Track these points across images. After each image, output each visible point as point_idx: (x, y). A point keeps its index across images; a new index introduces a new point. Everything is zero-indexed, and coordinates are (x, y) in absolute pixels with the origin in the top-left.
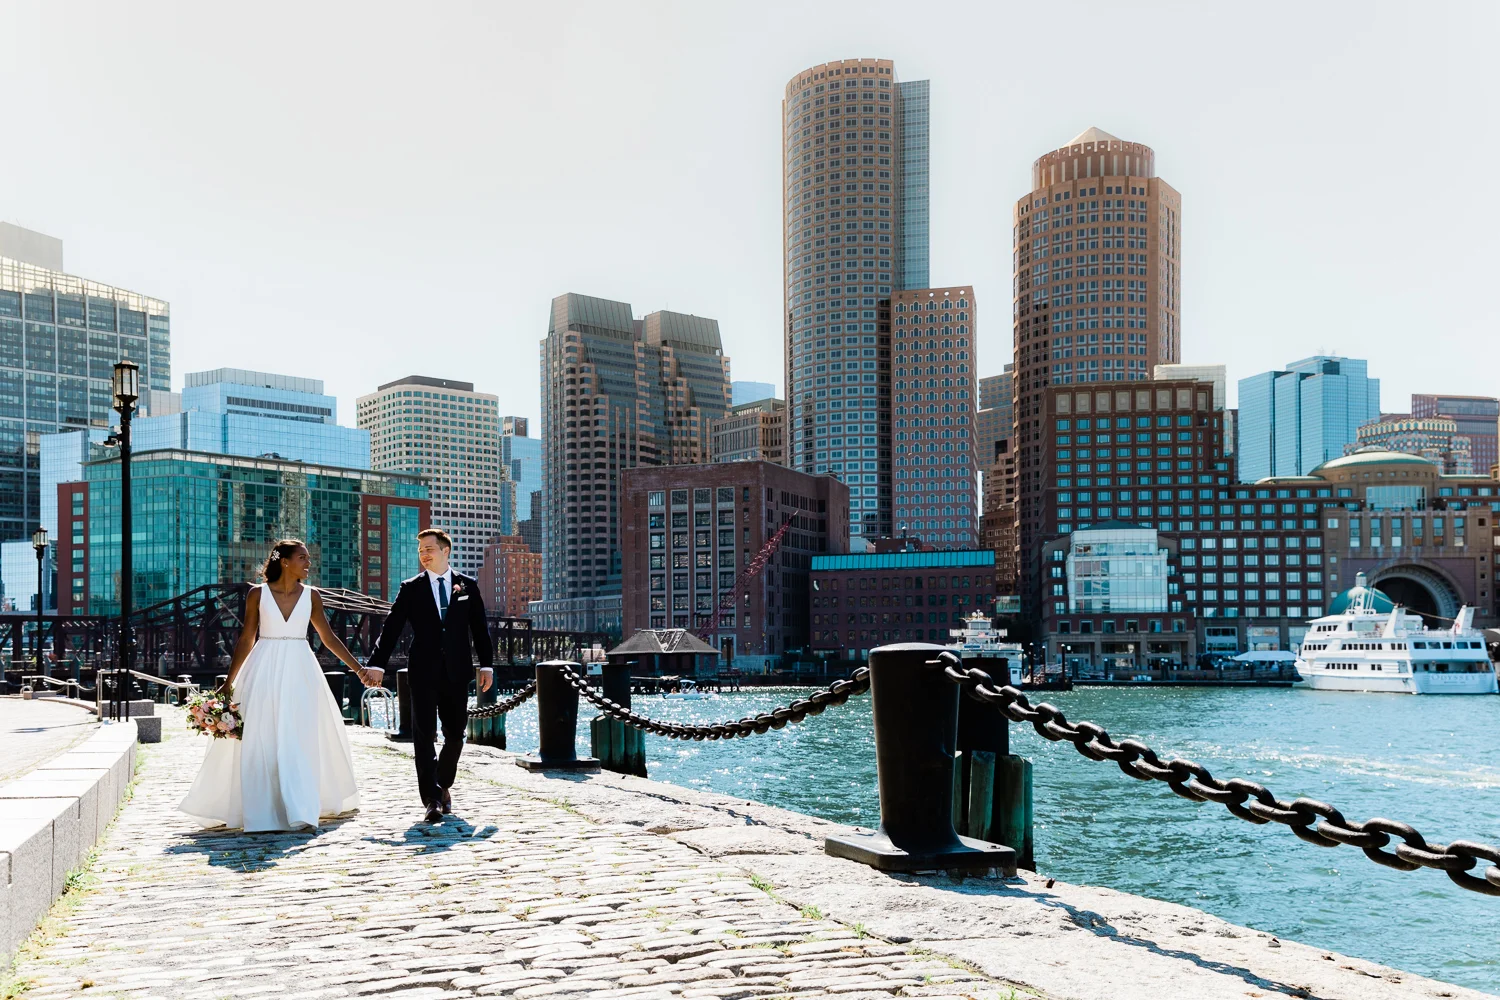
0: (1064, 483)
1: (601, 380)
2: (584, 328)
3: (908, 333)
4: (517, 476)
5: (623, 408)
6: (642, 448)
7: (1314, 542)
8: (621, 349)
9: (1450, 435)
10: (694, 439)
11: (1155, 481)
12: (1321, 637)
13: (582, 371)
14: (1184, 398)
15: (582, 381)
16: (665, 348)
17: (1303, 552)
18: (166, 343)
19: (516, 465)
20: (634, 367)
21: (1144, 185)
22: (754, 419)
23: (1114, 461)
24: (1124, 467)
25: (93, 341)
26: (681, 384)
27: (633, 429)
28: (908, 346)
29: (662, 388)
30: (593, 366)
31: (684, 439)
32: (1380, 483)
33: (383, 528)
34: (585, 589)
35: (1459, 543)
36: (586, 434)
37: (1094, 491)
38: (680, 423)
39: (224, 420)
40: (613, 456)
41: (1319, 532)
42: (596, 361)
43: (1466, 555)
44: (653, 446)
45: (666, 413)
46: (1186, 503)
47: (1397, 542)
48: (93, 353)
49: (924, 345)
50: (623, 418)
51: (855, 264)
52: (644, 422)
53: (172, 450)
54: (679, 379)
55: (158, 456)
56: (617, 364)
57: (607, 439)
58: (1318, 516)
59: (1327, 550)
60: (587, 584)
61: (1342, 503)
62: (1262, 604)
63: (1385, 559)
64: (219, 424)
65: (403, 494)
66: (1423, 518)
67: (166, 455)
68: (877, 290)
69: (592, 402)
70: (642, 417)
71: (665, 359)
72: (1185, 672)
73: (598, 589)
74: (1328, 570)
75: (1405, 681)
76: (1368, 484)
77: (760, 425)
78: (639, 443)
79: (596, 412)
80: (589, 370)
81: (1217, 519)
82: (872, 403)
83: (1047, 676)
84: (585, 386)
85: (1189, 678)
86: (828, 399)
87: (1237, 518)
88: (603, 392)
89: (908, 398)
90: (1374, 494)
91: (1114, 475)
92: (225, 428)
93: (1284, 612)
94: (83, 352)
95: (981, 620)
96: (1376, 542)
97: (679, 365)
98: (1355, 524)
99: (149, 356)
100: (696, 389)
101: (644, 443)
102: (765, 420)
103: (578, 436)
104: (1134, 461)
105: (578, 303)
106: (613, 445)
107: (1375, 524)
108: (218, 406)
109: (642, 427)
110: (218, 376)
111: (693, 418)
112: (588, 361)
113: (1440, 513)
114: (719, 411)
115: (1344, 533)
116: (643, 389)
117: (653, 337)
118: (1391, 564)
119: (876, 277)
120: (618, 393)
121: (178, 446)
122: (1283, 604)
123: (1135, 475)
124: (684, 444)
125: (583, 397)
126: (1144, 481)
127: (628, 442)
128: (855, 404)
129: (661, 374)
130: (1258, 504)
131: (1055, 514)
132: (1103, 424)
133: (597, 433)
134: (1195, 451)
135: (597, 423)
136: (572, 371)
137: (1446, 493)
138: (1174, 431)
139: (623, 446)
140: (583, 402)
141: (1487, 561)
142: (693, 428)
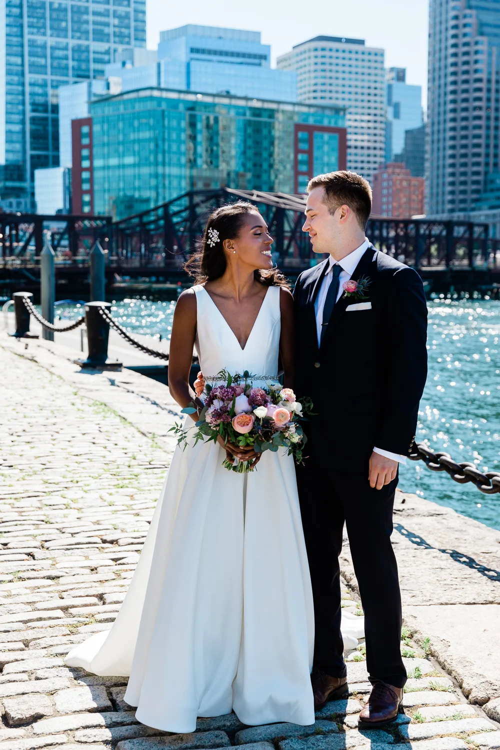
1: (482, 25)
4: (397, 115)
5: (499, 47)
13: (465, 16)
15: (465, 26)
18: (144, 12)
19: (397, 107)
25: (95, 13)
30: (474, 12)
33: (310, 152)
34: (462, 206)
36: (466, 72)
39: (188, 66)
42: (477, 8)
48: (94, 23)
50: (499, 56)
53: (152, 88)
55: (143, 94)
57: (484, 76)
60: (463, 201)
64: (183, 70)
65: (326, 123)
67: (147, 93)
69: (473, 44)
73: (473, 205)
79: (476, 52)
80: (471, 16)
84: (467, 30)
88: (482, 34)
92: (188, 73)
94: (87, 22)
99: (133, 24)
103: (460, 74)
106: (489, 81)
108: (183, 55)
110: (184, 30)
112: (470, 7)
120: (495, 35)
121: (154, 83)
125: (465, 39)
133: (476, 71)
135: (476, 62)
136: (456, 18)
140: (466, 44)
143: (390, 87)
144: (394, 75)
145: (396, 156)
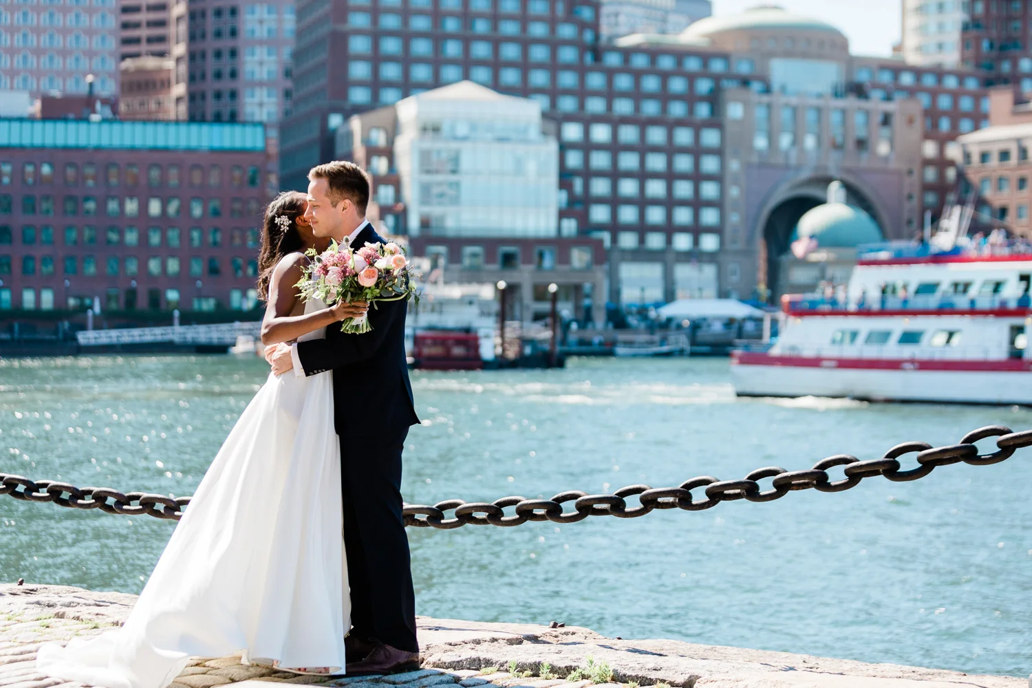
0: (360, 20)
7: (711, 138)
11: (496, 28)
17: (697, 151)
32: (788, 54)
35: (884, 148)
37: (406, 36)
41: (716, 121)
43: (892, 166)
46: (540, 65)
47: (810, 142)
58: (715, 99)
59: (728, 151)
61: (745, 82)
62: (642, 229)
63: (798, 168)
66: (844, 112)
72: (588, 334)
74: (728, 180)
76: (772, 55)
81: (582, 93)
85: (597, 343)
87: (610, 94)
90: (781, 71)
93: (669, 241)
96: (785, 141)
98: (760, 113)
107: (786, 115)
115: (746, 125)
118: (805, 174)
122: (669, 229)
126: (481, 26)
130: (638, 75)
131: (346, 70)
137: (863, 77)
141: (915, 178)
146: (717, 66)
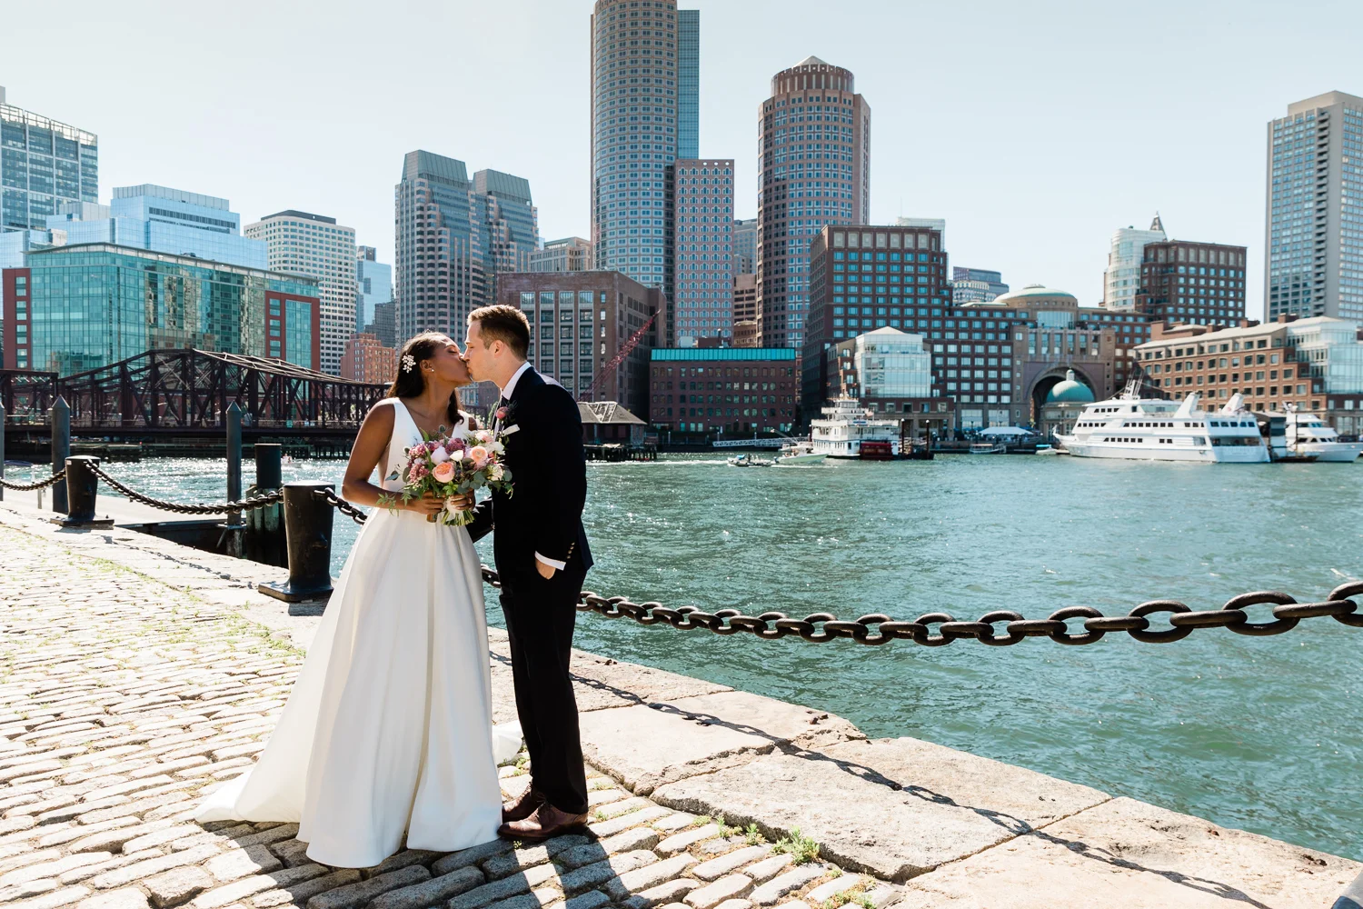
0: (839, 300)
1: (444, 217)
2: (430, 177)
3: (688, 191)
4: (367, 290)
5: (460, 238)
6: (474, 270)
7: (1007, 349)
8: (459, 196)
9: (986, 291)
10: (512, 265)
11: (902, 301)
12: (1100, 417)
13: (429, 209)
14: (923, 241)
15: (429, 217)
16: (490, 197)
17: (1000, 356)
18: (95, 167)
19: (367, 283)
20: (468, 209)
21: (851, 99)
22: (563, 251)
23: (874, 285)
24: (881, 290)
25: (32, 161)
26: (503, 224)
27: (468, 255)
28: (688, 201)
29: (488, 226)
30: (438, 206)
31: (505, 265)
32: (1046, 309)
33: (282, 318)
35: (1095, 353)
36: (431, 257)
37: (860, 306)
38: (502, 254)
39: (147, 226)
40: (452, 275)
41: (1009, 342)
42: (440, 203)
43: (1099, 361)
44: (482, 269)
45: (491, 245)
46: (923, 318)
47: (1057, 350)
48: (32, 171)
49: (699, 201)
50: (460, 246)
51: (648, 137)
52: (475, 251)
53: (105, 244)
54: (501, 220)
55: (93, 249)
56: (455, 206)
57: (447, 262)
58: (1009, 332)
59: (1015, 356)
61: (1024, 323)
62: (972, 393)
63: (1051, 363)
64: (142, 229)
65: (298, 292)
66: (1074, 335)
67: (100, 248)
68: (664, 158)
69: (437, 233)
70: (474, 246)
71: (490, 205)
72: (946, 443)
74: (1015, 369)
75: (1202, 452)
76: (1039, 309)
77: (567, 256)
78: (472, 266)
79: (440, 241)
80: (435, 209)
81: (943, 331)
82: (660, 241)
83: (913, 446)
84: (431, 220)
85: (950, 447)
86: (628, 237)
87: (957, 330)
88: (445, 226)
89: (688, 238)
90: (1042, 317)
91: (874, 296)
92: (147, 233)
93: (986, 399)
94: (24, 169)
95: (846, 400)
96: (1044, 350)
97: (501, 210)
98: (1032, 337)
99: (81, 177)
100: (513, 229)
101: (476, 267)
102: (571, 252)
103: (426, 258)
104: (888, 285)
105: (424, 157)
106: (452, 267)
107: (1045, 338)
108: (141, 214)
109: (474, 254)
110: (142, 190)
111: (511, 250)
112: (434, 202)
113: (1085, 332)
114: (531, 246)
115: (1024, 344)
116: (475, 225)
117: (481, 189)
118: (1054, 366)
119: (664, 148)
120: (456, 228)
121: (108, 240)
122: (986, 393)
123: (888, 296)
124: (504, 269)
125: (430, 229)
126: (895, 301)
127: (464, 265)
128: (648, 241)
129: (487, 216)
130: (970, 321)
131: (832, 323)
132: (867, 256)
133: (440, 257)
134: (930, 280)
135: (440, 249)
136: (421, 209)
137: (1085, 318)
138: (916, 264)
139: (460, 268)
140: (429, 233)
141: (1111, 367)
142: (511, 258)
143: (360, 264)
144: (363, 253)
145: (367, 326)
146: (1010, 315)
